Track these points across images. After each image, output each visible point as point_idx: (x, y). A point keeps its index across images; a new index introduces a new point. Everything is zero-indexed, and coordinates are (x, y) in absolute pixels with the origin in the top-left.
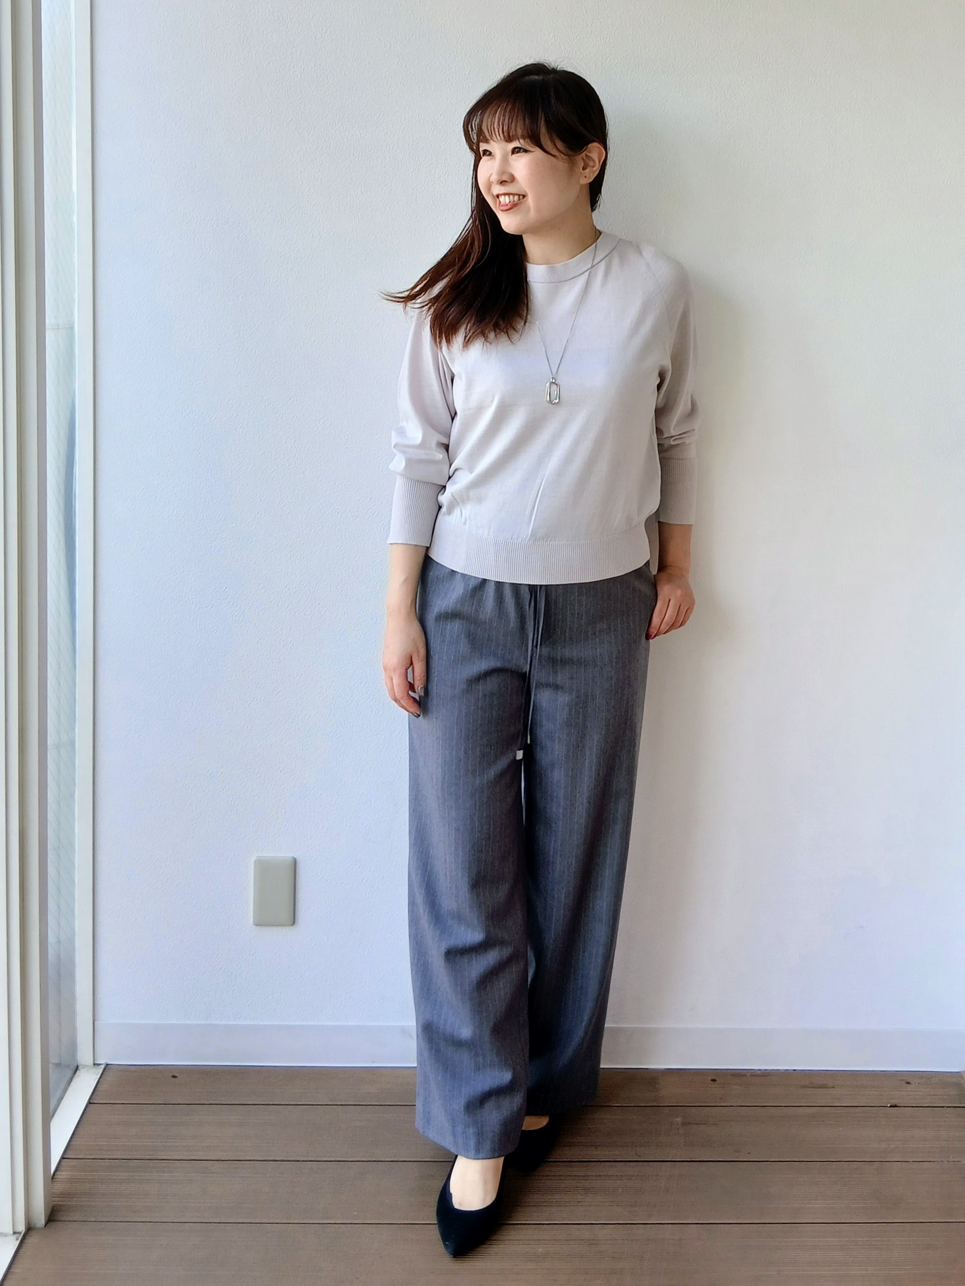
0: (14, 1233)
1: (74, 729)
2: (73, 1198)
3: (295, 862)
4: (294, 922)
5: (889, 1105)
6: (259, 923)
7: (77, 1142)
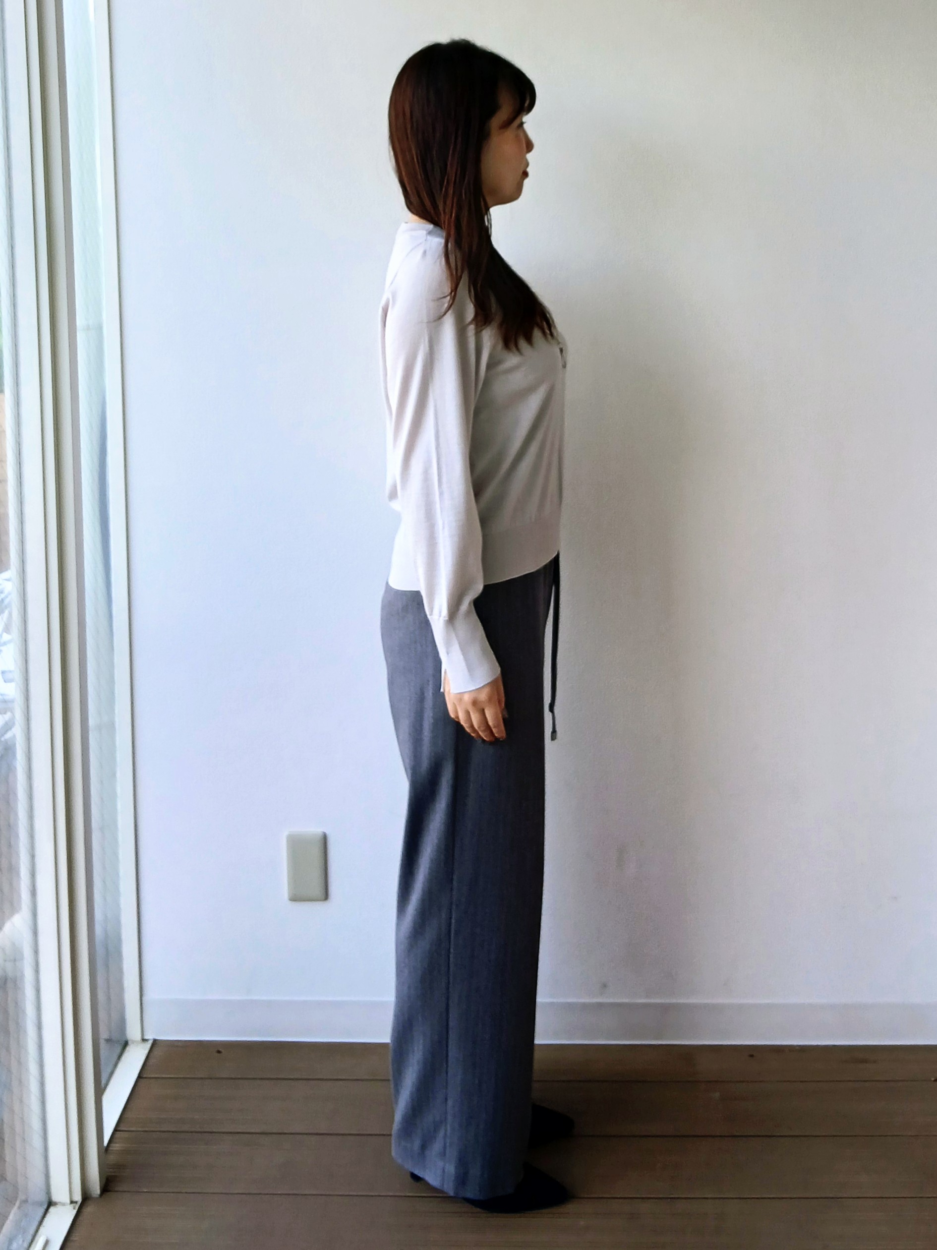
2: (125, 1168)
3: (325, 839)
4: (326, 896)
5: (933, 1079)
6: (295, 898)
7: (129, 1115)
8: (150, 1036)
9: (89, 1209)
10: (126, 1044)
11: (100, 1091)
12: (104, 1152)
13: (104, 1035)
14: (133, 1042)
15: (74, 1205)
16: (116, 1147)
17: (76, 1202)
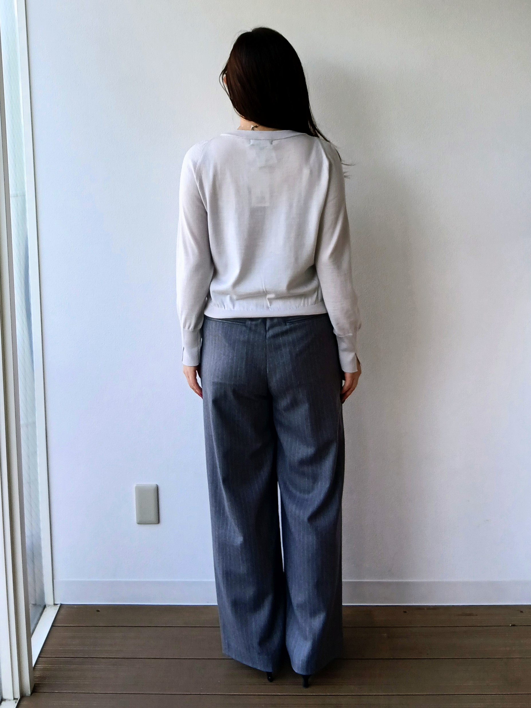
0: (14, 699)
1: (35, 415)
2: (45, 679)
3: (157, 489)
4: (158, 521)
5: (510, 625)
7: (46, 648)
8: (58, 602)
9: (24, 703)
10: (45, 607)
11: (29, 635)
12: (33, 669)
13: (32, 601)
14: (49, 605)
15: (16, 700)
16: (39, 666)
17: (17, 699)
